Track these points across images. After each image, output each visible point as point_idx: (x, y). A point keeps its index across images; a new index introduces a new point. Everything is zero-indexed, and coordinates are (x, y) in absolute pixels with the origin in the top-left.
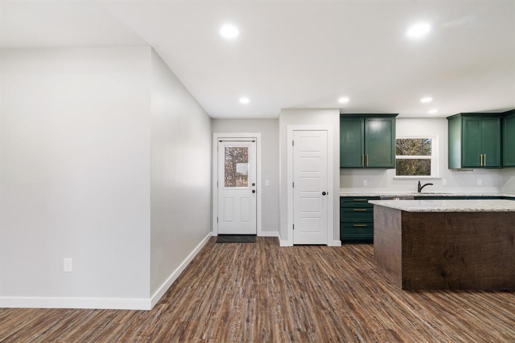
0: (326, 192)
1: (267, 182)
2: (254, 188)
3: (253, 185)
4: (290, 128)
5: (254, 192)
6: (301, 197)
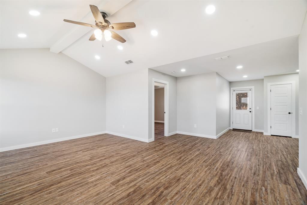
0: (291, 113)
1: (258, 108)
2: (251, 110)
3: (250, 109)
4: (269, 84)
5: (250, 112)
6: (275, 115)
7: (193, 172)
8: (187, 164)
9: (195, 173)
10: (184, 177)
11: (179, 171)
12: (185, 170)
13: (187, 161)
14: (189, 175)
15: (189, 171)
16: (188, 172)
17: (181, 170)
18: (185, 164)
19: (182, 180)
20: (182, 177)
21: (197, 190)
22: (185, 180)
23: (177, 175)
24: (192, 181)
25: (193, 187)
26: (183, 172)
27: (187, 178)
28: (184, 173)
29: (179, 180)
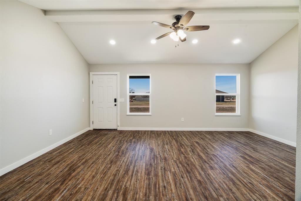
7: (99, 173)
8: (108, 186)
9: (96, 173)
10: (108, 166)
11: (115, 170)
12: (109, 173)
13: (111, 192)
14: (103, 169)
15: (104, 174)
16: (105, 172)
17: (113, 172)
18: (112, 184)
19: (109, 162)
20: (109, 165)
21: (96, 160)
22: (106, 164)
23: (115, 165)
24: (100, 165)
25: (99, 161)
26: (110, 171)
27: (105, 166)
28: (109, 169)
29: (111, 162)
